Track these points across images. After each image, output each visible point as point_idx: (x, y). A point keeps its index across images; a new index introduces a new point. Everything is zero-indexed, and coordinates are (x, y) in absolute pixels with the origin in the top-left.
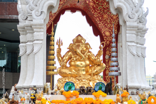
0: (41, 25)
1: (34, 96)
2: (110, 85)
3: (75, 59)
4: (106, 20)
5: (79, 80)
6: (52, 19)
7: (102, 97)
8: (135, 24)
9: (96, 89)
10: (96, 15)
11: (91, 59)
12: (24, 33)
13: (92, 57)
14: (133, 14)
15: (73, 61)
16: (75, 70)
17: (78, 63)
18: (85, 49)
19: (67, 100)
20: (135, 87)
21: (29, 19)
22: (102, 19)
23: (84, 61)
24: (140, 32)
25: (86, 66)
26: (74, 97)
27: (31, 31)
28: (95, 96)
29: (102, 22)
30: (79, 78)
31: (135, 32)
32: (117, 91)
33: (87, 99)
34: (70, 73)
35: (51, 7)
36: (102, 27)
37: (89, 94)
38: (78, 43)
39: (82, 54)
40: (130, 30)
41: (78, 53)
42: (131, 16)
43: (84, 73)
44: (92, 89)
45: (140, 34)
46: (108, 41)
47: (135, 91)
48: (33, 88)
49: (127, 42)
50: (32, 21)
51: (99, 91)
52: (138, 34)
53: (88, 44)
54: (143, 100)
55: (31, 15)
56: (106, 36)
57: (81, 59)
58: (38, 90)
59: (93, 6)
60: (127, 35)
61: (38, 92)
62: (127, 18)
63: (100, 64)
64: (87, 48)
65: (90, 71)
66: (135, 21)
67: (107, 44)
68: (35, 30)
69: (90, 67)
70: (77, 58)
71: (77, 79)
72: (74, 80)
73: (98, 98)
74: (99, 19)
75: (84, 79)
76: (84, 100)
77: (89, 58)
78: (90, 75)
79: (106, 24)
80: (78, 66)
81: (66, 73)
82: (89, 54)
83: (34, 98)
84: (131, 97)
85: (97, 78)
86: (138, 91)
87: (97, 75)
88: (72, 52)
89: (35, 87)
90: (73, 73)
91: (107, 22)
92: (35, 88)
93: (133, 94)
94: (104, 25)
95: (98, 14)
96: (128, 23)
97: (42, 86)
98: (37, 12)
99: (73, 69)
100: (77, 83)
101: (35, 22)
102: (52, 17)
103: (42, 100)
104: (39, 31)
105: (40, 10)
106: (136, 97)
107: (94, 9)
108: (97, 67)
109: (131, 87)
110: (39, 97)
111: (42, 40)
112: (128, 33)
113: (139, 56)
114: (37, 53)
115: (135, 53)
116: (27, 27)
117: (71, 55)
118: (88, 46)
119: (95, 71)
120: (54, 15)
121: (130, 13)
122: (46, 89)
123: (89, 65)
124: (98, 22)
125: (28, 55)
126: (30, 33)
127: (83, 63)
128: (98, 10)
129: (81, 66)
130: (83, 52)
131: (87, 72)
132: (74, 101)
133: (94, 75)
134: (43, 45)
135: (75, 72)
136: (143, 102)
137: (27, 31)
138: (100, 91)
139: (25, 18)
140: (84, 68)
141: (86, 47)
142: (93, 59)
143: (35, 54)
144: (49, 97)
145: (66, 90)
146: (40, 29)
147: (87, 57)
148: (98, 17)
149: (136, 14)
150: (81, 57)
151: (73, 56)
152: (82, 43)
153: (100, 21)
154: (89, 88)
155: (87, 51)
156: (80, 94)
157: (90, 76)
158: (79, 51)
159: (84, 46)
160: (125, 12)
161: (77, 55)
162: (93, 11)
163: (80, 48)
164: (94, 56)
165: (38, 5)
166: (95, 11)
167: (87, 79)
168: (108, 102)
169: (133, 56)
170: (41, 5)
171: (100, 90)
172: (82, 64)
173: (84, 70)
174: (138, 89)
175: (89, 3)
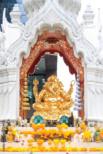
0: (14, 69)
1: (7, 128)
2: (72, 119)
3: (47, 96)
4: (78, 61)
5: (50, 114)
6: (32, 61)
7: (65, 128)
8: (95, 66)
9: (61, 122)
10: (70, 57)
11: (63, 96)
12: (2, 75)
13: (64, 94)
14: (93, 58)
15: (46, 97)
16: (48, 105)
17: (51, 99)
18: (58, 86)
19: (35, 131)
20: (94, 120)
21: (5, 64)
22: (75, 59)
23: (56, 97)
24: (100, 73)
25: (58, 101)
26: (41, 129)
27: (7, 74)
28: (58, 128)
29: (76, 63)
30: (50, 112)
31: (94, 73)
32: (78, 124)
33: (51, 131)
34: (43, 107)
35: (23, 54)
36: (76, 67)
37: (54, 126)
38: (51, 82)
39: (54, 92)
40: (90, 71)
41: (50, 91)
42: (91, 60)
43: (55, 107)
44: (56, 122)
45: (99, 74)
46: (82, 78)
47: (93, 123)
48: (7, 121)
49: (87, 82)
50: (7, 65)
51: (62, 123)
52: (98, 74)
53: (60, 82)
54: (98, 131)
55: (6, 61)
56: (80, 74)
57: (53, 95)
58: (11, 123)
59: (66, 49)
60: (87, 75)
61: (11, 125)
62: (87, 61)
63: (69, 100)
64: (60, 86)
65: (61, 106)
66: (94, 63)
67: (82, 81)
68: (9, 73)
69: (62, 102)
70: (50, 95)
71: (49, 113)
72: (46, 114)
73: (61, 129)
74: (73, 59)
75: (54, 113)
76: (48, 131)
77: (61, 95)
78: (60, 109)
79: (79, 64)
80: (50, 102)
81: (39, 108)
82: (61, 91)
83: (6, 129)
84: (88, 129)
85: (66, 112)
86: (96, 123)
87: (67, 109)
88: (46, 90)
89: (9, 120)
90: (45, 108)
91: (80, 62)
92: (9, 122)
93: (91, 126)
94: (77, 65)
95: (71, 56)
96: (88, 66)
97: (15, 120)
98: (11, 59)
99: (47, 104)
100: (48, 116)
101: (9, 67)
102: (32, 59)
103: (12, 132)
104: (13, 74)
105: (14, 57)
106: (93, 129)
107: (67, 52)
108: (66, 102)
109: (90, 120)
110: (10, 129)
111: (15, 81)
112: (89, 74)
113: (99, 94)
114: (11, 92)
115: (94, 91)
116: (3, 70)
117: (45, 92)
118: (61, 84)
119: (65, 105)
120: (34, 58)
121: (90, 57)
122: (18, 122)
123: (60, 101)
124: (72, 63)
125: (5, 94)
126: (6, 75)
127: (55, 99)
128: (71, 52)
129: (53, 101)
130: (55, 89)
131: (58, 106)
132: (40, 132)
133: (64, 109)
134: (16, 86)
135: (48, 107)
136: (98, 133)
137: (4, 74)
138: (64, 124)
139: (3, 63)
140: (55, 104)
141: (58, 85)
142: (64, 95)
143: (10, 93)
144: (19, 129)
145: (36, 123)
146: (14, 72)
147: (59, 93)
148: (72, 58)
149: (95, 58)
150: (53, 94)
151: (46, 93)
152: (55, 82)
153: (74, 61)
154: (54, 121)
155: (60, 88)
156: (46, 126)
157: (60, 111)
158: (51, 89)
159: (57, 84)
160: (85, 56)
161: (50, 92)
162: (67, 53)
163: (52, 86)
164: (66, 92)
165: (12, 52)
166: (69, 53)
167: (57, 113)
168: (68, 133)
169: (92, 93)
170: (14, 52)
171: (64, 122)
172: (53, 100)
173: (55, 105)
174: (96, 122)
175: (63, 46)
